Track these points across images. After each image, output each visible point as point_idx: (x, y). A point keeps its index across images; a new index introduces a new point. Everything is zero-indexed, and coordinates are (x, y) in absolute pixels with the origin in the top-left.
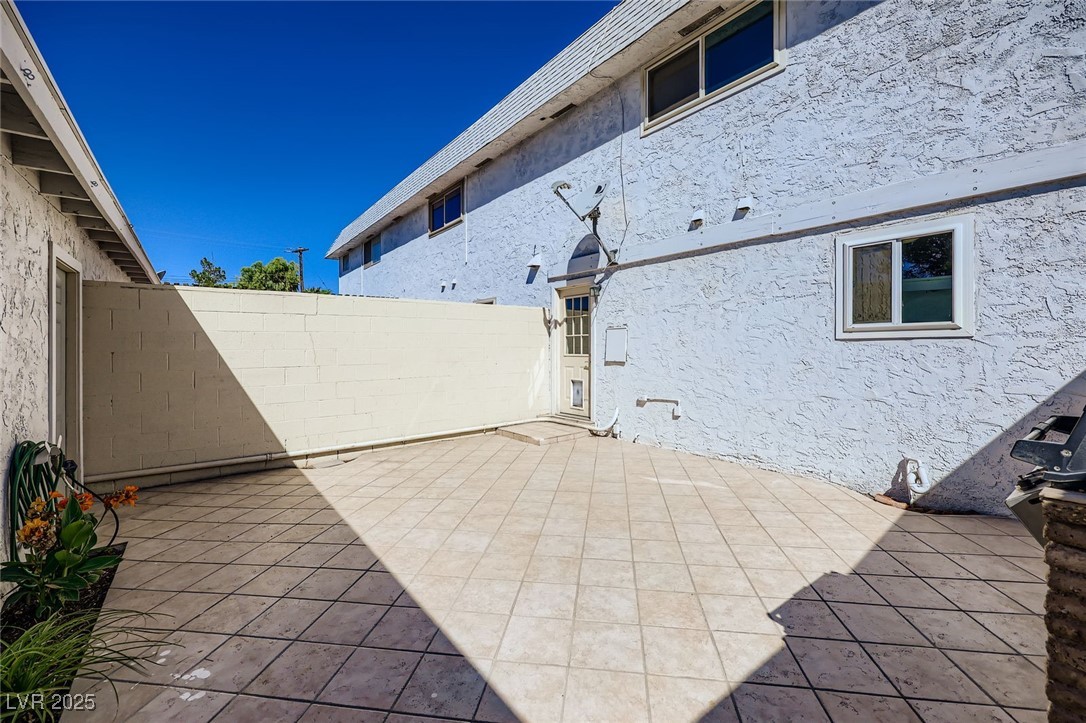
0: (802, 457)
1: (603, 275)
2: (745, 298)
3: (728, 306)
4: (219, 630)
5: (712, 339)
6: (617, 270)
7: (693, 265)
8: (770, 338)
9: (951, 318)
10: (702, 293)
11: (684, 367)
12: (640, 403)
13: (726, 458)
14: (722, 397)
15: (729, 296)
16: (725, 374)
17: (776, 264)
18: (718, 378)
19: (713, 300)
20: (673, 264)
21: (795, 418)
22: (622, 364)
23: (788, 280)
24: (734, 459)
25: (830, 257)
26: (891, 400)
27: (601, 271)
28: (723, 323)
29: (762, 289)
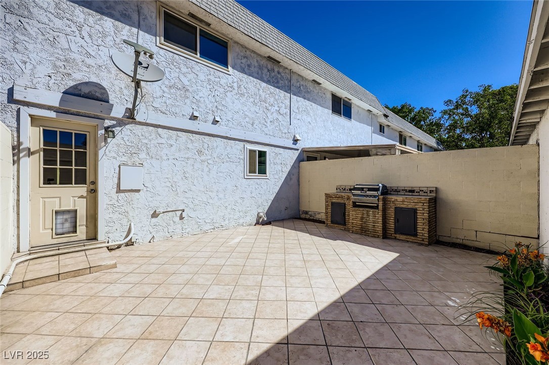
0: (235, 221)
1: (115, 122)
2: (216, 159)
3: (209, 161)
4: (437, 312)
5: (202, 176)
6: (132, 123)
7: (191, 138)
8: (226, 177)
9: (265, 174)
10: (197, 153)
11: (187, 191)
12: (155, 215)
13: (209, 231)
14: (207, 203)
15: (210, 157)
16: (208, 193)
17: (228, 148)
18: (205, 195)
19: (203, 158)
20: (180, 133)
21: (234, 207)
22: (138, 191)
23: (231, 155)
24: (212, 230)
25: (243, 151)
26: (255, 196)
27: (113, 119)
28: (208, 169)
29: (223, 157)
